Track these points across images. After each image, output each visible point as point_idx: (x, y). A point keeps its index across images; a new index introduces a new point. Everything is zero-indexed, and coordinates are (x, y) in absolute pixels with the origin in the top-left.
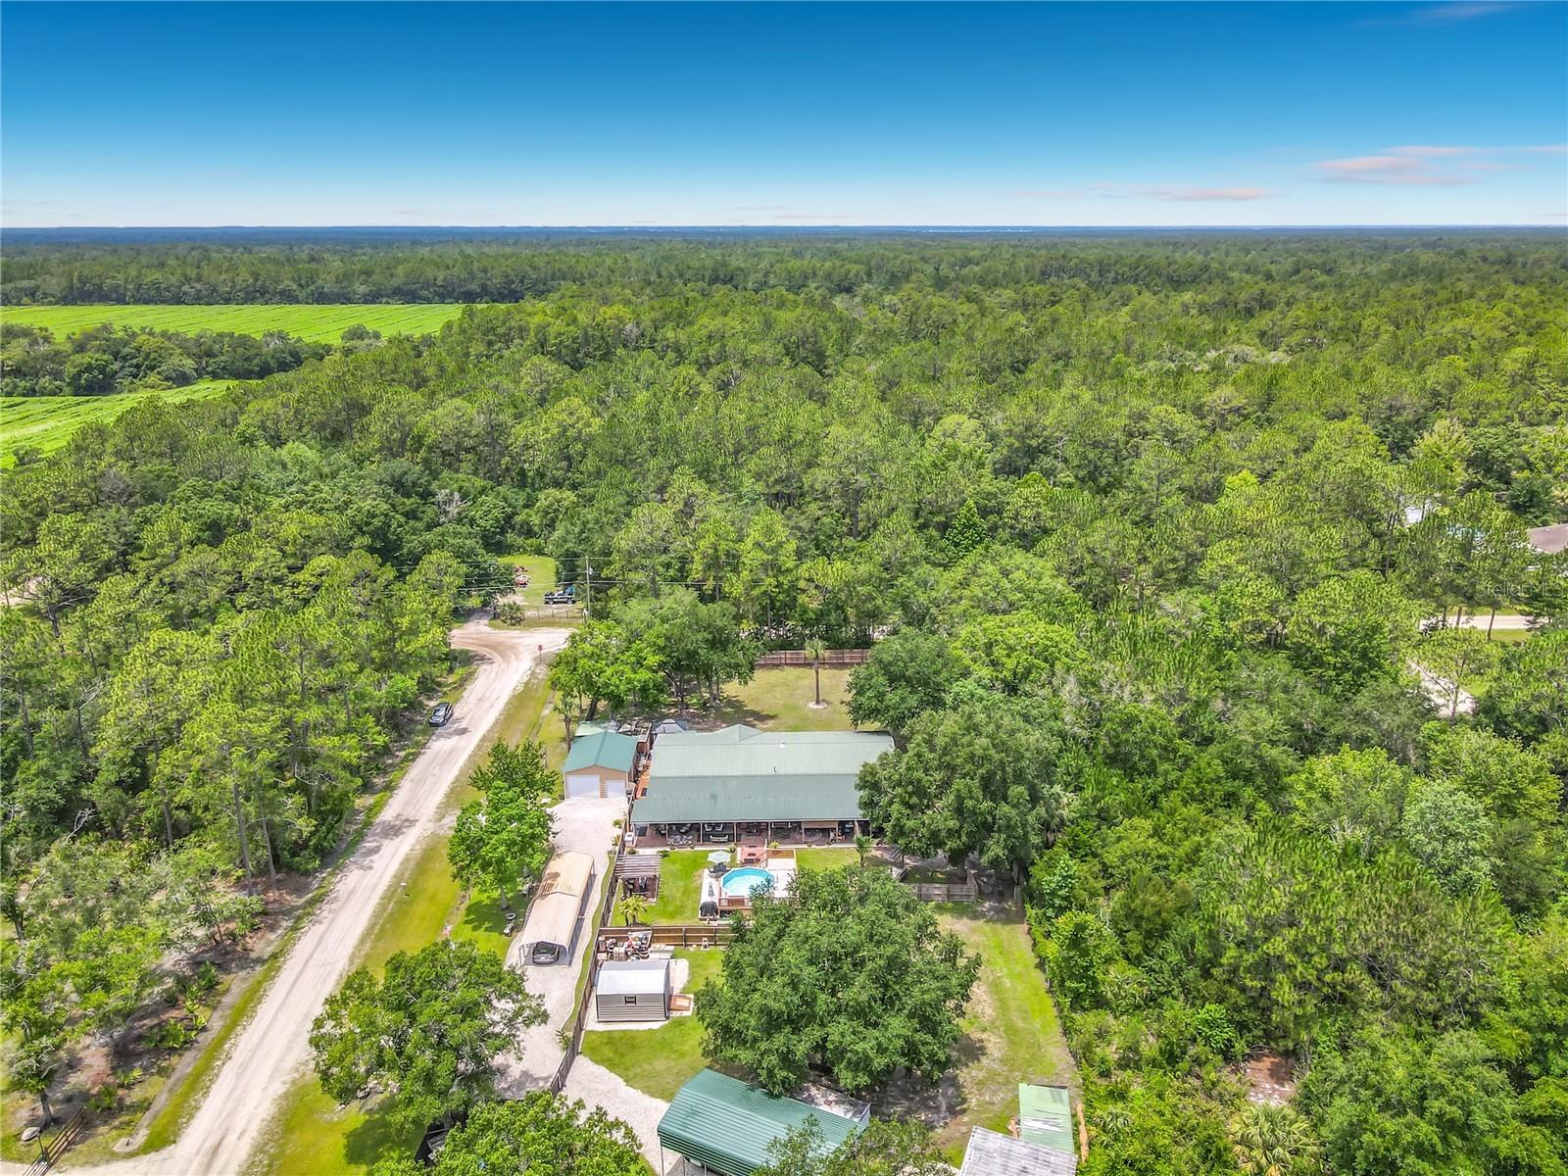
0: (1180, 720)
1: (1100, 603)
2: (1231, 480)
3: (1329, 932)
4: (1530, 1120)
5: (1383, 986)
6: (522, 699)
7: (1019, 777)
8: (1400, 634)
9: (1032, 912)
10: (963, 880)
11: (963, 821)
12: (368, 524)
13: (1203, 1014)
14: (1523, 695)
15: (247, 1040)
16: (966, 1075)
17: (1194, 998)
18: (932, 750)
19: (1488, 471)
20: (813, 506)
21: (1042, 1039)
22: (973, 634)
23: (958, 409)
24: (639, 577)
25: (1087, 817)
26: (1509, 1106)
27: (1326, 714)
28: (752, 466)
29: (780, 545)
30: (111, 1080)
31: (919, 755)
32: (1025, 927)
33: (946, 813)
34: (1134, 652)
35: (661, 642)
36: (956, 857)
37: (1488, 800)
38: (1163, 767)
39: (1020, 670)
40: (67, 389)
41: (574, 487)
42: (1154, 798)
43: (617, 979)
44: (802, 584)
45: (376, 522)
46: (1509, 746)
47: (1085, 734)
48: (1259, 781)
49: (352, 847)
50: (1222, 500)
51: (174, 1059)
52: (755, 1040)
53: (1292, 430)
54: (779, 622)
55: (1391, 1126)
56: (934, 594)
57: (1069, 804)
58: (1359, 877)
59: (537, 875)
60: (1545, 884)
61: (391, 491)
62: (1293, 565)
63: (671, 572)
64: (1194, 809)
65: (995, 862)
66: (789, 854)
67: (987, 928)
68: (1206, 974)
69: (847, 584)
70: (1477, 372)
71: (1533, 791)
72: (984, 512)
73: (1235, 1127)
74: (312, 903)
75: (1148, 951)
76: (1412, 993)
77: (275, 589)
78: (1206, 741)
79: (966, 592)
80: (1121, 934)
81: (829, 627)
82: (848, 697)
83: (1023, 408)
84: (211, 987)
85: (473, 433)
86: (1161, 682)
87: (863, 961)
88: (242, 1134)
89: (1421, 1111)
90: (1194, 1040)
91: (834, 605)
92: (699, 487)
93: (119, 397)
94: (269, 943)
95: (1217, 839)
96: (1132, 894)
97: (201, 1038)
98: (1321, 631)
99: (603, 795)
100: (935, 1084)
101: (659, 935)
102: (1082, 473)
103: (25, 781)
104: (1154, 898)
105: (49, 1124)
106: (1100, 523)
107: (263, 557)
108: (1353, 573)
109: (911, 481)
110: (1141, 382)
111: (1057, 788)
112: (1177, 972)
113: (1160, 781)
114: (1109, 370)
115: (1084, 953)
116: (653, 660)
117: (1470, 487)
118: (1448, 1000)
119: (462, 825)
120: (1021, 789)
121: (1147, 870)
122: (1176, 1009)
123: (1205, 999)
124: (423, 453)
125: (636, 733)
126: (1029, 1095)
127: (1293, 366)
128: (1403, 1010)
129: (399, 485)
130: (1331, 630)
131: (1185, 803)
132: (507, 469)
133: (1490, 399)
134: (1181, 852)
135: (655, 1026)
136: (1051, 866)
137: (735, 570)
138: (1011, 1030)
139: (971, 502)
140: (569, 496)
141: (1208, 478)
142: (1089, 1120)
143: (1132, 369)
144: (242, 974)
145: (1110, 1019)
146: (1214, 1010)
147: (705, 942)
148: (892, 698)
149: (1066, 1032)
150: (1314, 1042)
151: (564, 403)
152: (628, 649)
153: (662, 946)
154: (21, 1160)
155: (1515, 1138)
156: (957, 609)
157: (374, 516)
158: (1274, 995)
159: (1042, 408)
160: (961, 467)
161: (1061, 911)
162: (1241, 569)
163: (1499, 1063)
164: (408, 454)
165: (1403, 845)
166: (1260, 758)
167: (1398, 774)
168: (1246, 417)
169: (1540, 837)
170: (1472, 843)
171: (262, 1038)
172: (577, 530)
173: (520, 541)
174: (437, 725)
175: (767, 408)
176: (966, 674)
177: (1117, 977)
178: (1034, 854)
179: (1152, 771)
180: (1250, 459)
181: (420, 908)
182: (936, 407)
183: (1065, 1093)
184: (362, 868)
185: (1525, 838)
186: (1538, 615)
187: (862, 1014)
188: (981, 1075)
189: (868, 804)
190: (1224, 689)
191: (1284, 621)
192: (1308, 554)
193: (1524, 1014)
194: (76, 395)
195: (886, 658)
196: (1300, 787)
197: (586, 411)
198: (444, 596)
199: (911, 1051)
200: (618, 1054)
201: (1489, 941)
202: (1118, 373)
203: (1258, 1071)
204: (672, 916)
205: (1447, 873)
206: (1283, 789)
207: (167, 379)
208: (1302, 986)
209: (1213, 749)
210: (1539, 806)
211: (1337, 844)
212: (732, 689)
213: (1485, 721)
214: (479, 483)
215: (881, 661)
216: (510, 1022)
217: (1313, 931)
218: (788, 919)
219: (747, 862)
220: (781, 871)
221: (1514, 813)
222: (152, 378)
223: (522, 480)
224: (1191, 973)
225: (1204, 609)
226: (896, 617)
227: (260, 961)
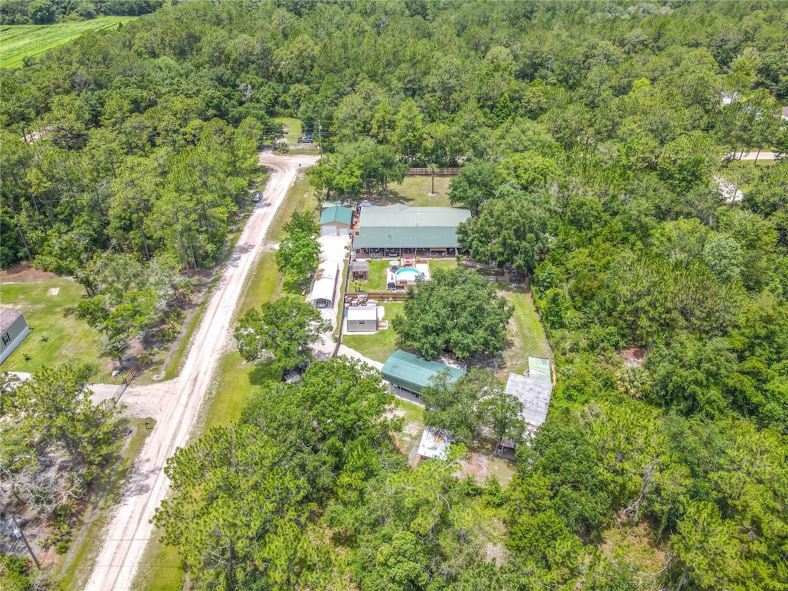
0: (604, 204)
1: (569, 146)
2: (637, 82)
3: (666, 298)
4: (743, 373)
5: (687, 320)
6: (294, 190)
7: (531, 230)
8: (712, 162)
9: (533, 288)
10: (503, 274)
11: (505, 249)
12: (211, 102)
13: (607, 330)
14: (767, 193)
15: (199, 337)
16: (505, 354)
17: (603, 324)
18: (492, 216)
19: (768, 75)
20: (427, 95)
21: (537, 340)
22: (508, 162)
23: (498, 42)
24: (347, 131)
25: (559, 248)
26: (735, 367)
27: (672, 201)
28: (397, 73)
29: (415, 116)
30: (145, 352)
31: (486, 219)
32: (530, 294)
33: (498, 245)
34: (585, 172)
35: (361, 164)
36: (501, 264)
37: (744, 242)
38: (595, 226)
39: (530, 179)
40: (31, 21)
41: (308, 83)
42: (590, 239)
43: (354, 314)
44: (425, 136)
45: (215, 101)
46: (758, 217)
47: (560, 210)
48: (638, 232)
49: (228, 257)
50: (631, 93)
51: (170, 344)
52: (420, 338)
53: (670, 55)
54: (413, 153)
55: (685, 374)
56: (488, 142)
57: (552, 242)
58: (681, 275)
59: (313, 270)
60: (764, 278)
61: (217, 84)
62: (664, 129)
63: (360, 128)
64: (608, 245)
65: (519, 267)
66: (425, 262)
67: (514, 295)
68: (610, 315)
69: (447, 136)
70: (770, 20)
71: (766, 238)
72: (512, 100)
73: (618, 374)
74: (215, 281)
75: (584, 305)
76: (699, 323)
77: (175, 136)
78: (615, 214)
79: (504, 141)
80: (573, 298)
81: (437, 157)
82: (450, 191)
83: (533, 42)
84: (179, 315)
85: (255, 53)
86: (596, 186)
87: (465, 307)
88: (205, 374)
89: (699, 368)
90: (603, 341)
91: (439, 146)
92: (372, 85)
93: (58, 25)
94: (200, 298)
95: (618, 258)
96: (579, 282)
97: (179, 336)
98: (675, 161)
99: (338, 235)
100: (494, 357)
101: (370, 296)
102: (561, 78)
103: (79, 226)
104: (588, 283)
105: (122, 370)
106: (571, 107)
107: (167, 121)
108: (693, 133)
109: (477, 83)
110: (593, 25)
111: (547, 235)
112: (597, 313)
113: (593, 232)
114: (576, 18)
115: (557, 305)
116: (358, 173)
117: (758, 85)
118: (715, 325)
119: (282, 248)
120: (532, 235)
121: (586, 271)
122: (596, 329)
123: (609, 325)
124: (230, 64)
125: (350, 206)
126: (533, 362)
127: (674, 16)
128: (694, 329)
129: (221, 81)
130: (679, 162)
131: (604, 242)
132: (273, 73)
133: (774, 36)
134: (601, 264)
135: (373, 333)
136: (543, 269)
137: (394, 129)
138: (524, 337)
139: (506, 95)
140: (306, 88)
141: (625, 81)
142: (557, 371)
143: (588, 17)
144: (190, 310)
145: (567, 333)
146: (612, 329)
147: (391, 299)
148: (470, 192)
149: (548, 337)
150: (654, 342)
151: (300, 38)
152: (346, 167)
153: (372, 300)
154: (114, 383)
155: (736, 379)
156: (499, 150)
157: (214, 98)
158: (639, 323)
159: (542, 42)
160: (502, 76)
161: (547, 288)
162: (638, 131)
163: (733, 351)
164: (223, 64)
165: (702, 261)
166: (640, 222)
167: (704, 230)
168: (646, 46)
169: (765, 258)
170: (733, 261)
171: (205, 337)
172: (312, 106)
173: (282, 110)
174: (256, 202)
175: (402, 41)
176: (504, 181)
177: (570, 315)
178: (536, 264)
179: (590, 228)
180: (648, 71)
181: (263, 283)
182: (487, 40)
183: (548, 361)
184: (234, 266)
185: (758, 258)
186: (781, 153)
187: (465, 328)
188: (512, 354)
189: (461, 241)
190: (626, 190)
191: (657, 157)
192: (672, 123)
193: (747, 331)
194: (36, 23)
195: (468, 173)
196: (657, 235)
197: (311, 42)
198: (254, 140)
199: (486, 343)
200: (357, 343)
201: (735, 301)
202: (581, 21)
203: (629, 353)
204: (375, 288)
205: (719, 274)
206: (649, 236)
207: (81, 15)
208: (652, 319)
209: (618, 217)
210: (767, 244)
211: (672, 260)
212: (392, 186)
213: (747, 205)
214: (260, 80)
215: (465, 175)
216: (318, 330)
217: (659, 297)
218: (432, 289)
219: (406, 265)
220: (423, 269)
221: (754, 247)
222: (74, 15)
223: (280, 79)
224: (603, 314)
225: (619, 151)
226: (470, 153)
227: (196, 305)
